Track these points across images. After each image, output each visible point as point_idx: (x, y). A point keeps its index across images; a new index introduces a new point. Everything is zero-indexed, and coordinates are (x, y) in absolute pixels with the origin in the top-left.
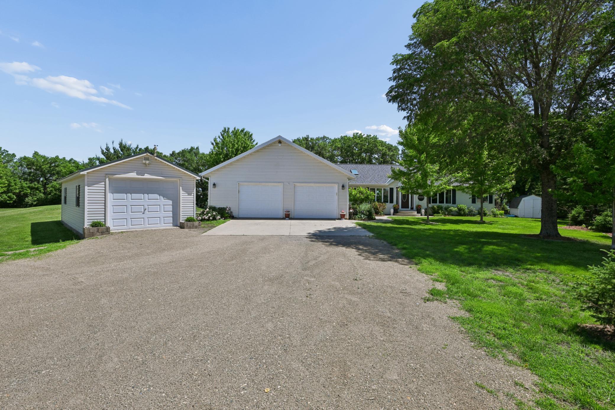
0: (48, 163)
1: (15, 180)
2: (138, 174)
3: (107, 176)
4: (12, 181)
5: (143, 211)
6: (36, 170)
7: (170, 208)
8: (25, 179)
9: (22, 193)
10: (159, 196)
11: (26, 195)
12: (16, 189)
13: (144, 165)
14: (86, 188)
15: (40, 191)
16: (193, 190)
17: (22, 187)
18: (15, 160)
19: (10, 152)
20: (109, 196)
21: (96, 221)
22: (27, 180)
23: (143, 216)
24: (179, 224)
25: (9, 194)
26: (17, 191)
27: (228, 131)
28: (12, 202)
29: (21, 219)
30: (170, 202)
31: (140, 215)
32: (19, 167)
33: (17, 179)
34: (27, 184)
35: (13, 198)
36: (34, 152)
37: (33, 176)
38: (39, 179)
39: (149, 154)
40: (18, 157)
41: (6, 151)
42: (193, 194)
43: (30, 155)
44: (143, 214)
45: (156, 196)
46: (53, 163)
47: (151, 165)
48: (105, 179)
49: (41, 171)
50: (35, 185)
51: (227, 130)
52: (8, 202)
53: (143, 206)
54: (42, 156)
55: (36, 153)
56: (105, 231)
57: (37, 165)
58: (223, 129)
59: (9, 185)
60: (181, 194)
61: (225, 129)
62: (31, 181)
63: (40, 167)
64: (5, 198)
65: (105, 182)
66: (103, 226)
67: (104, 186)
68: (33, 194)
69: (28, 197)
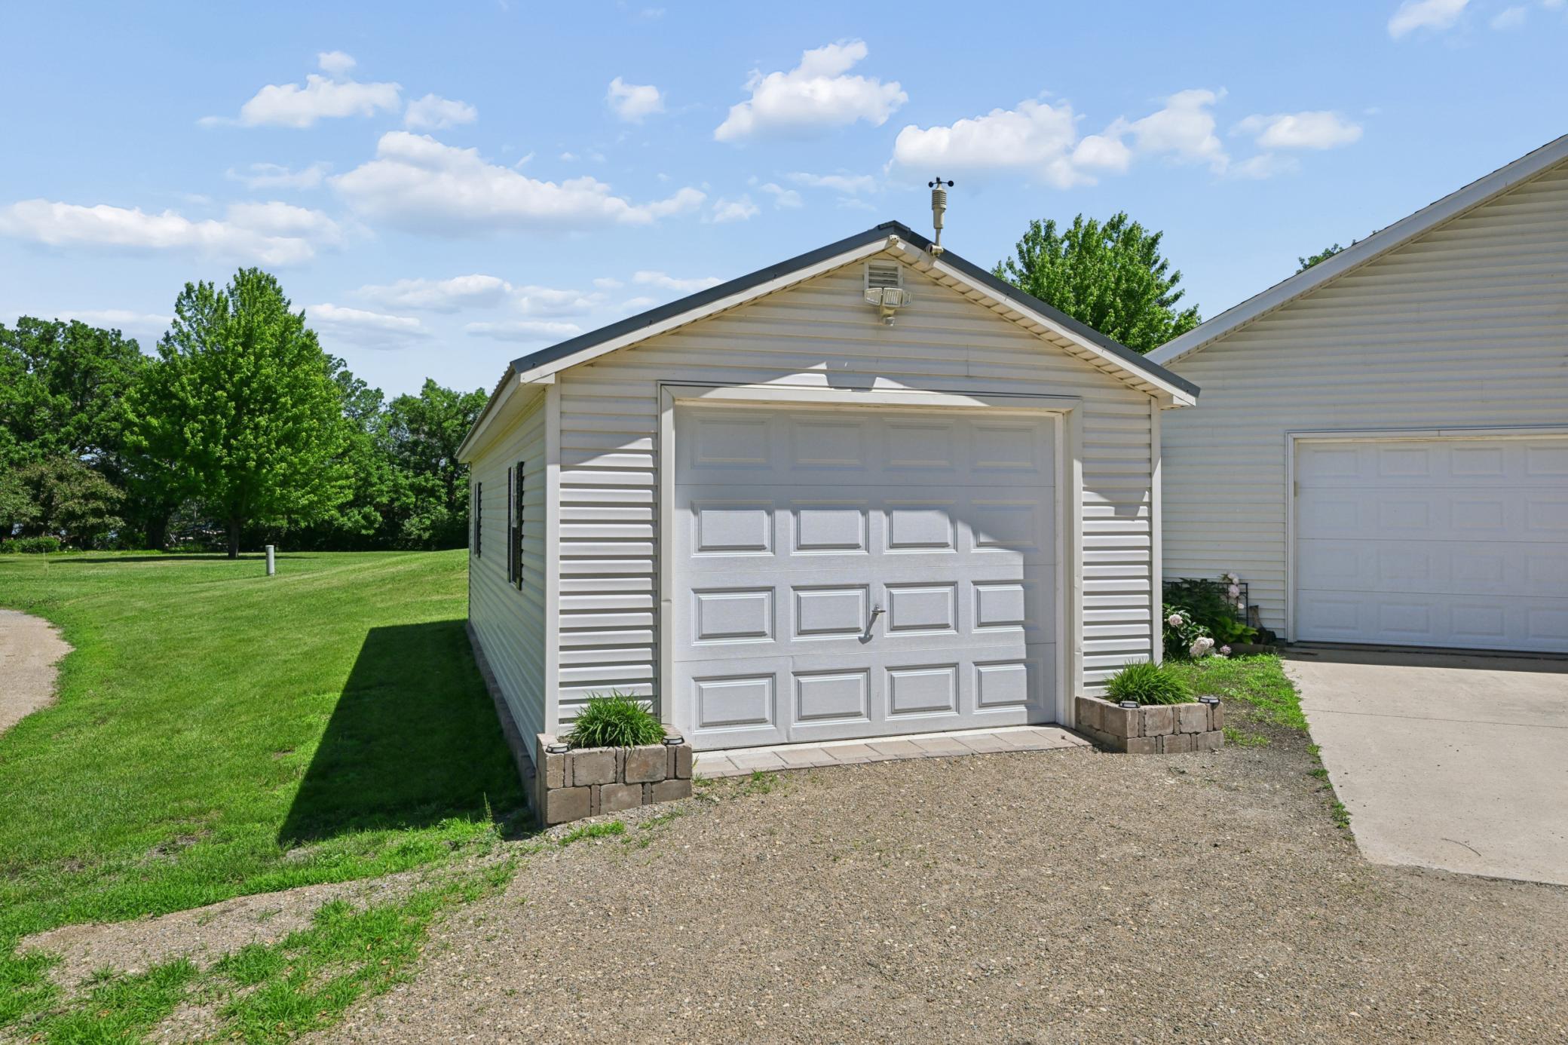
0: (457, 413)
1: (379, 468)
2: (836, 380)
3: (667, 393)
4: (373, 470)
5: (862, 625)
6: (431, 434)
7: (1011, 601)
8: (405, 464)
9: (397, 504)
10: (953, 522)
11: (405, 511)
12: (381, 493)
13: (870, 320)
14: (553, 472)
15: (439, 498)
16: (1143, 482)
17: (396, 489)
18: (382, 409)
19: (371, 387)
20: (679, 523)
21: (606, 692)
22: (408, 468)
23: (861, 656)
24: (1065, 711)
25: (367, 509)
26: (385, 500)
27: (1047, 237)
28: (371, 532)
29: (348, 609)
30: (1013, 564)
31: (844, 650)
32: (391, 427)
33: (385, 465)
34: (407, 477)
35: (375, 520)
36: (424, 382)
37: (423, 453)
38: (438, 462)
39: (901, 245)
40: (388, 399)
41: (362, 382)
42: (1143, 511)
43: (415, 392)
44: (863, 640)
45: (932, 523)
46: (470, 411)
47: (907, 321)
48: (657, 418)
49: (442, 439)
50: (427, 480)
51: (1043, 233)
52: (364, 532)
53: (860, 593)
54: (443, 393)
55: (430, 385)
56: (661, 774)
57: (432, 418)
58: (1028, 229)
59: (367, 483)
60: (1080, 511)
61: (1036, 227)
62: (419, 470)
63: (439, 424)
64: (357, 522)
65: (657, 437)
66: (647, 740)
67: (647, 461)
68: (423, 508)
69: (409, 517)
